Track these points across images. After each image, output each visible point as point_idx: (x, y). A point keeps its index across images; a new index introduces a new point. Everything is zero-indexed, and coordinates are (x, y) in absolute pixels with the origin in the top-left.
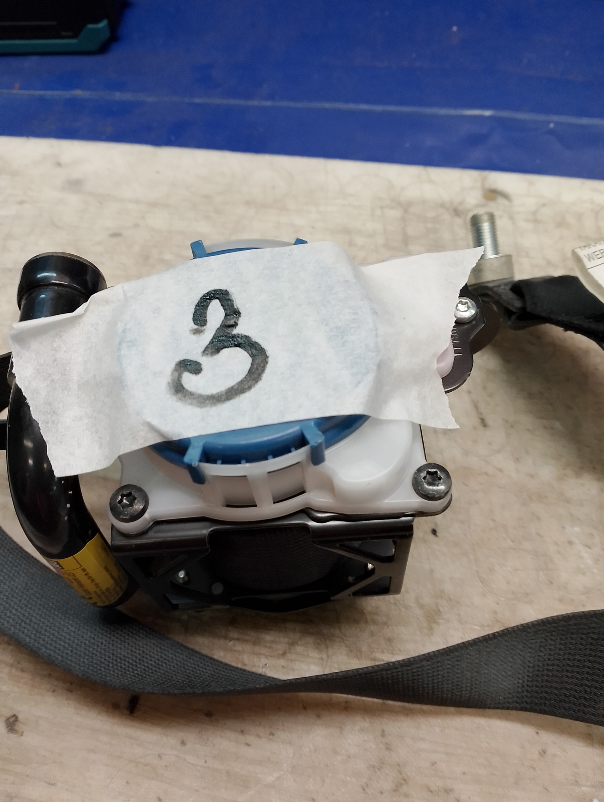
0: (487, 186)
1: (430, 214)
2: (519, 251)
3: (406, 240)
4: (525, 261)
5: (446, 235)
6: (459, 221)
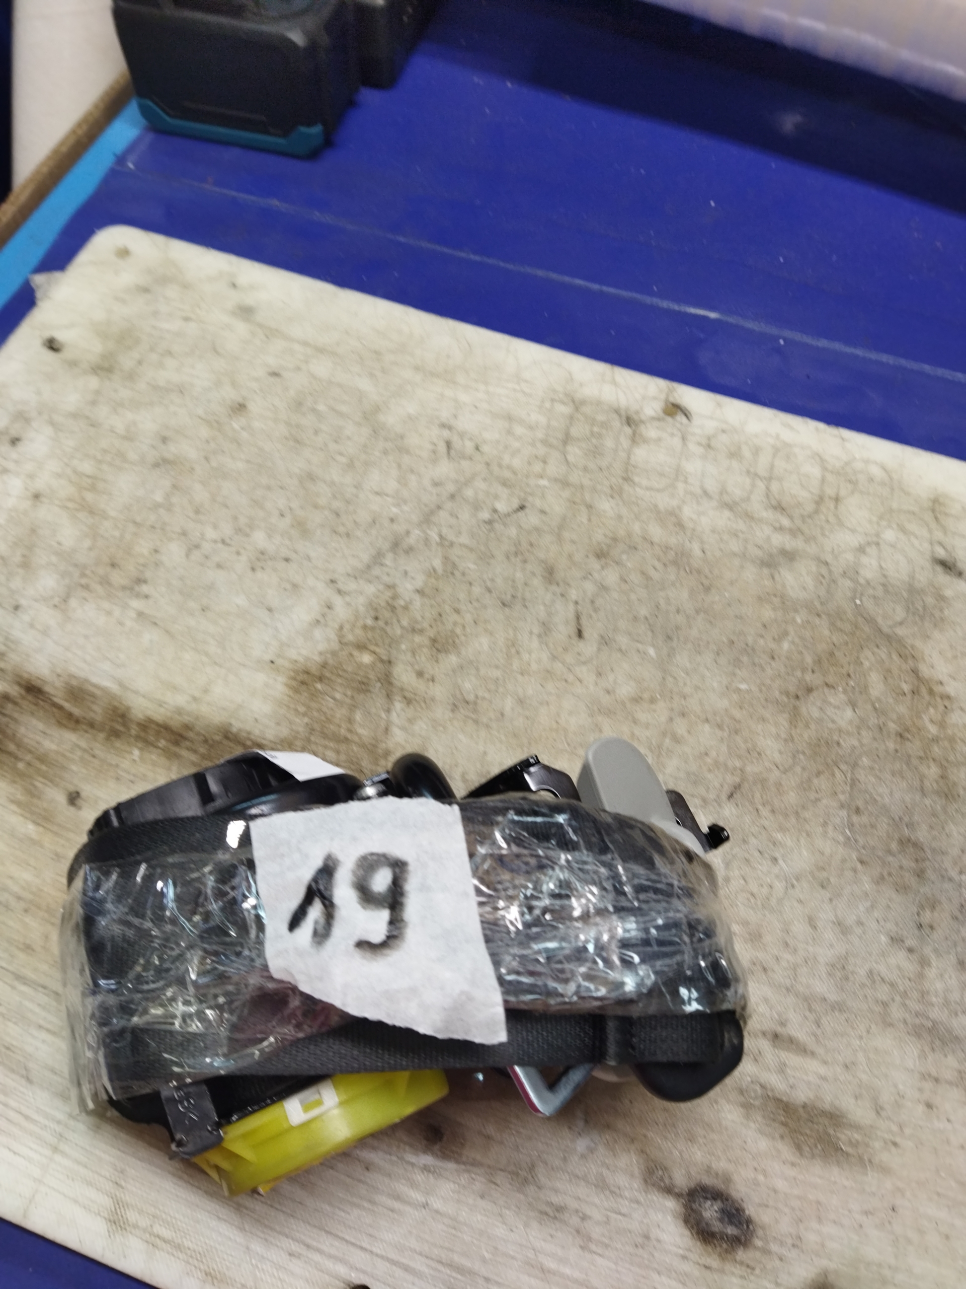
0: (671, 399)
1: (601, 418)
2: (679, 473)
3: (567, 439)
4: (680, 486)
5: (609, 443)
6: (628, 430)
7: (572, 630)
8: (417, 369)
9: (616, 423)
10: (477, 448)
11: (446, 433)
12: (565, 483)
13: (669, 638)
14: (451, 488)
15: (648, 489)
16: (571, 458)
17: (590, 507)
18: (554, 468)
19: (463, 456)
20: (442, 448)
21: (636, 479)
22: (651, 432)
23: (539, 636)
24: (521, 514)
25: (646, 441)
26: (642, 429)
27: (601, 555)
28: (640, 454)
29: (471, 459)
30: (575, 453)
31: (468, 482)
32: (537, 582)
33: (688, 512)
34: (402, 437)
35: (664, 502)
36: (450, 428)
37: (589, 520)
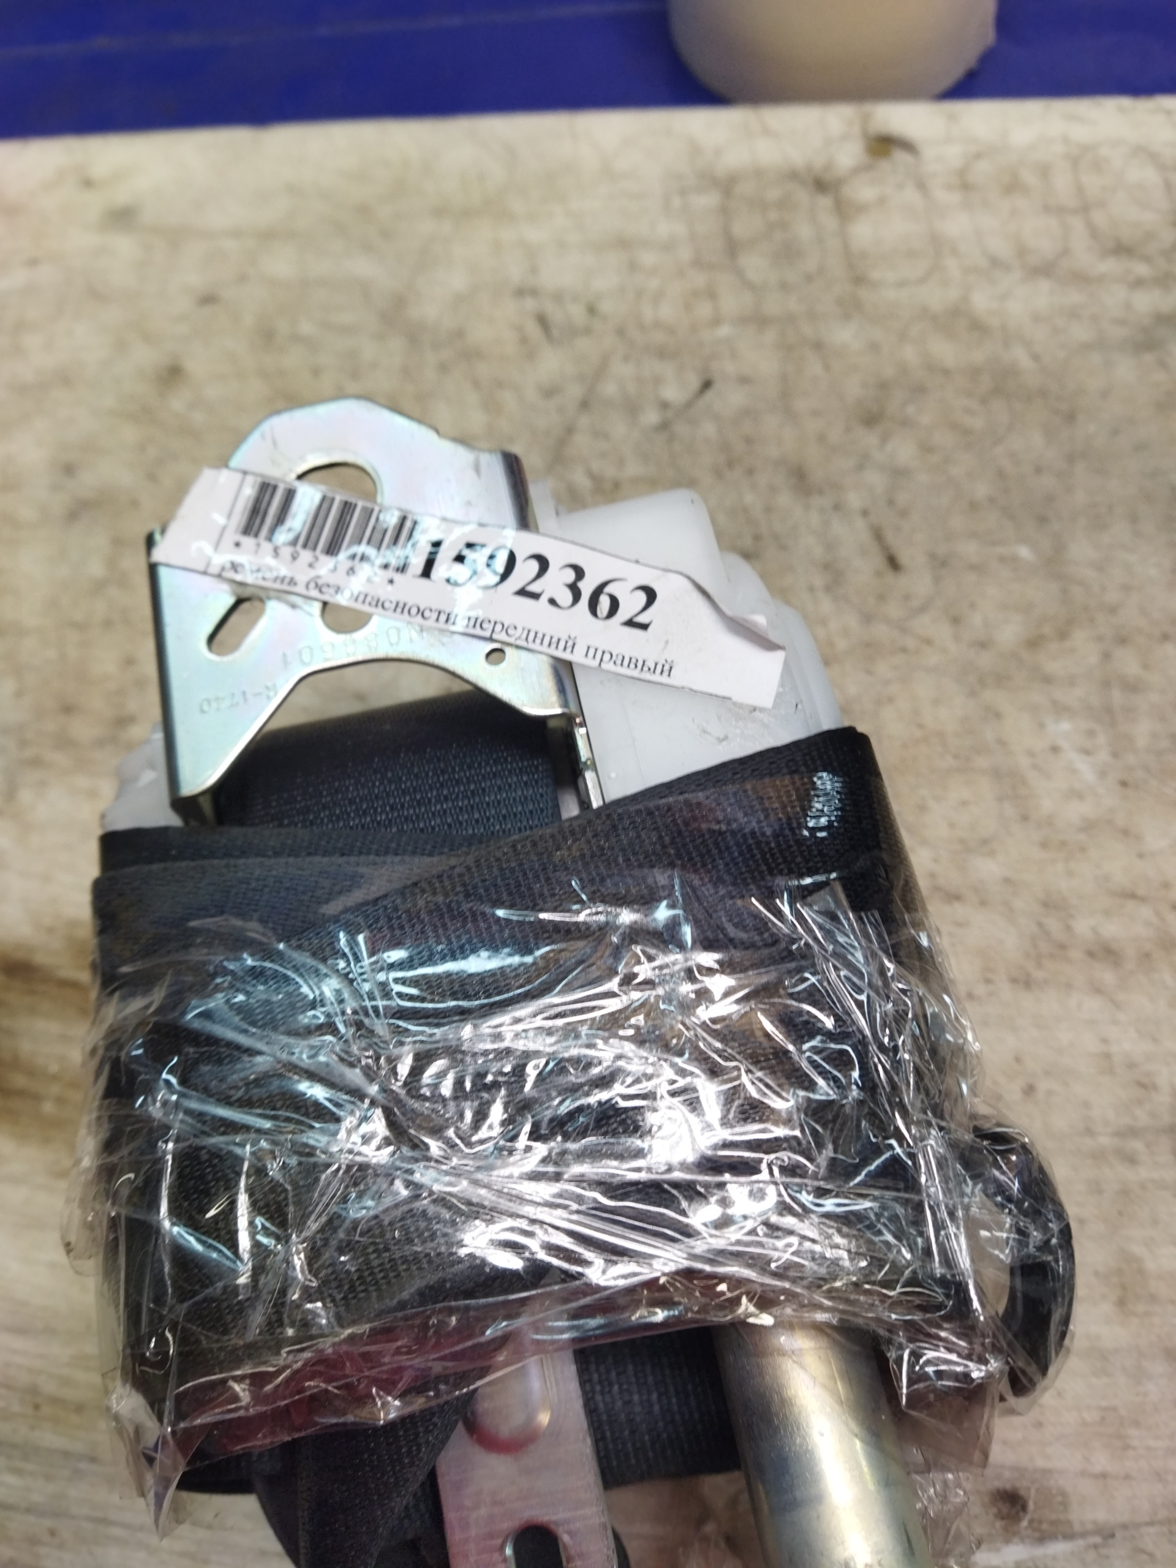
0: (873, 130)
1: (773, 194)
2: (938, 245)
3: (733, 248)
4: (951, 264)
5: (804, 231)
6: (825, 202)
7: (878, 561)
8: (440, 212)
9: (803, 196)
10: (592, 310)
11: (530, 304)
12: (758, 320)
13: (1043, 520)
14: (575, 391)
15: (901, 284)
16: (752, 275)
17: (818, 346)
18: (732, 302)
19: (573, 332)
20: (533, 329)
21: (875, 275)
22: (863, 191)
23: (828, 589)
24: (710, 395)
25: (862, 209)
26: (847, 191)
27: (871, 419)
28: (862, 232)
29: (588, 331)
30: (755, 265)
31: (601, 371)
32: (784, 499)
33: (982, 301)
34: (460, 334)
35: (937, 297)
36: (534, 292)
37: (827, 367)
